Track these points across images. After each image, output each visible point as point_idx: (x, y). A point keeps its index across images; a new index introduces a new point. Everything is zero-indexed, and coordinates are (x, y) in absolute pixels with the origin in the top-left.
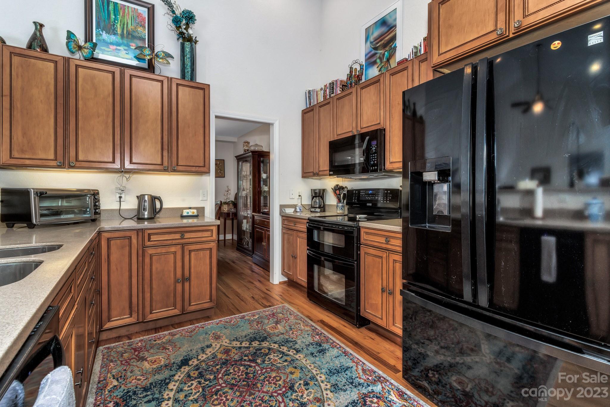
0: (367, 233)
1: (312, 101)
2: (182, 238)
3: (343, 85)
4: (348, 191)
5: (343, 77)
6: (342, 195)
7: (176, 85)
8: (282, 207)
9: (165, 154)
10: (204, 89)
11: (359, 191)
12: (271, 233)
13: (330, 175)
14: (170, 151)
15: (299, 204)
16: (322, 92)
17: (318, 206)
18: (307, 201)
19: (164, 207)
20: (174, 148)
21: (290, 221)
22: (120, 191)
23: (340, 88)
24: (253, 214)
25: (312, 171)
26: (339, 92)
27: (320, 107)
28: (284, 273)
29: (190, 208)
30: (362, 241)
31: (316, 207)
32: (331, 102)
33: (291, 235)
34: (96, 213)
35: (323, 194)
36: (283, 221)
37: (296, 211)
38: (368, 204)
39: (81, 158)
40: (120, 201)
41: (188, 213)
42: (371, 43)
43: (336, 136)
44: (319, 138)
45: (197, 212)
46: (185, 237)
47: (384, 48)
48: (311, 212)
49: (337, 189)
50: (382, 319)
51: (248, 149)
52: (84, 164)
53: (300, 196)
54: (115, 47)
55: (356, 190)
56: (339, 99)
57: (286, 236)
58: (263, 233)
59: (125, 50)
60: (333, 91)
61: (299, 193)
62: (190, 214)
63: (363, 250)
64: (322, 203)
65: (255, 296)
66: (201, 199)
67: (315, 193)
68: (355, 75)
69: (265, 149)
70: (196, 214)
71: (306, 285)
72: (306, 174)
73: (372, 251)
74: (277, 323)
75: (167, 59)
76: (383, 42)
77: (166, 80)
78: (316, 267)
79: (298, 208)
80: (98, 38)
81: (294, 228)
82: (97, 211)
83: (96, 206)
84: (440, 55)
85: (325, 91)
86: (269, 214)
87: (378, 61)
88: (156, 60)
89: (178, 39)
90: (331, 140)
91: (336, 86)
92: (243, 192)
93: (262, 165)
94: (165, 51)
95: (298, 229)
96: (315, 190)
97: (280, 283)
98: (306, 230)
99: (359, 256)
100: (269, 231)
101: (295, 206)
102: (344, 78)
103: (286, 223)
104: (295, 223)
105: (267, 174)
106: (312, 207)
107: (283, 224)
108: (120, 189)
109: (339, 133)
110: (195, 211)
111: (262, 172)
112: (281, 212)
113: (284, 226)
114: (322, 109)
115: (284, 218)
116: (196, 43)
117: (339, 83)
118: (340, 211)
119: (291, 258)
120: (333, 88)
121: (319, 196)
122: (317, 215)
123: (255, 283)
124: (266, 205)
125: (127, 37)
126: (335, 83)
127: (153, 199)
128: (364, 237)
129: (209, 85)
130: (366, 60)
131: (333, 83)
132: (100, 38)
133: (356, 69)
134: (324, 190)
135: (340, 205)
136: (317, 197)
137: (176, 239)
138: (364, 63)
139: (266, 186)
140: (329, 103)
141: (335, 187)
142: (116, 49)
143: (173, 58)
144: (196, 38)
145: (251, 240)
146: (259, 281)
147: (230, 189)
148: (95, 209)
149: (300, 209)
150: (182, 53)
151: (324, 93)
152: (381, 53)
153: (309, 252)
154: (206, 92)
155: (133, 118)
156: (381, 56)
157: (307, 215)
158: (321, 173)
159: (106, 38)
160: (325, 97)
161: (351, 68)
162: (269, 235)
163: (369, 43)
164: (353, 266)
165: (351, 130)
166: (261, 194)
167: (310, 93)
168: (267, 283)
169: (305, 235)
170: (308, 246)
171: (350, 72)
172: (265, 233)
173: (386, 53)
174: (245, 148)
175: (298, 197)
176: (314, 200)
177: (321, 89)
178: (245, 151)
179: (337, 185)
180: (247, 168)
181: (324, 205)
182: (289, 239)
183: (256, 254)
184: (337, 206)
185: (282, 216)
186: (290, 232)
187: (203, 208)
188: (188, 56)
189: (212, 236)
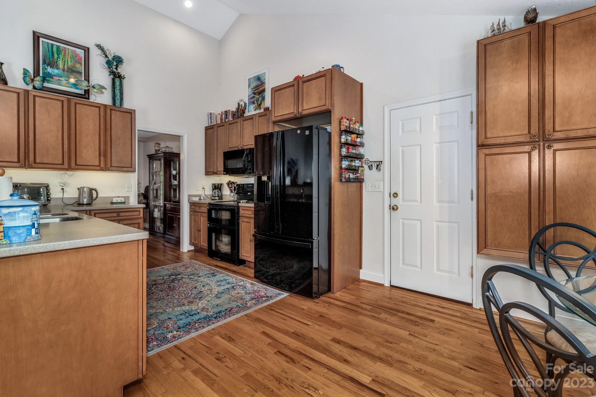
0: (243, 210)
1: (212, 121)
2: (118, 216)
3: (233, 114)
4: (237, 185)
5: (233, 108)
6: (233, 188)
7: (110, 110)
8: (189, 196)
9: (102, 158)
10: (131, 113)
11: (243, 185)
12: (181, 217)
13: (224, 174)
14: (105, 157)
15: (203, 194)
16: (220, 116)
17: (217, 195)
18: (209, 192)
19: (99, 196)
20: (109, 155)
21: (195, 206)
22: (62, 184)
23: (232, 116)
24: (165, 203)
25: (212, 171)
26: (231, 119)
27: (218, 127)
28: (191, 243)
29: (119, 197)
30: (240, 214)
31: (216, 196)
32: (225, 125)
33: (197, 216)
34: (48, 200)
35: (221, 187)
36: (191, 206)
37: (200, 199)
38: (248, 194)
39: (37, 161)
40: (63, 192)
41: (117, 200)
42: (252, 89)
43: (228, 148)
44: (217, 149)
45: (124, 199)
46: (120, 215)
47: (259, 95)
48: (212, 199)
49: (230, 184)
50: (250, 257)
51: (159, 149)
52: (40, 166)
53: (203, 188)
54: (58, 78)
55: (242, 184)
56: (230, 124)
57: (193, 217)
58: (174, 217)
59: (66, 80)
60: (227, 117)
61: (203, 186)
62: (119, 201)
63: (241, 219)
64: (220, 194)
65: (169, 258)
66: (126, 191)
67: (215, 186)
68: (241, 109)
69: (175, 151)
70: (123, 201)
71: (206, 248)
72: (208, 172)
73: (245, 220)
74: (186, 268)
75: (102, 90)
76: (258, 90)
77: (103, 106)
78: (214, 235)
79: (202, 197)
80: (44, 71)
81: (199, 210)
82: (49, 198)
83: (48, 195)
84: (275, 117)
85: (222, 116)
86: (179, 203)
87: (256, 102)
88: (93, 91)
89: (110, 75)
90: (225, 151)
91: (229, 114)
92: (155, 185)
93: (172, 163)
94: (100, 84)
95: (202, 211)
96: (214, 184)
97: (189, 251)
98: (207, 211)
99: (238, 223)
100: (180, 215)
101: (200, 196)
102: (235, 110)
103: (193, 207)
104: (200, 207)
105: (176, 170)
106: (213, 196)
107: (190, 208)
108: (62, 183)
109: (230, 147)
110: (123, 199)
111: (172, 169)
112: (189, 199)
113: (192, 210)
114: (219, 128)
115: (191, 204)
116: (123, 79)
117: (231, 112)
118: (232, 199)
119: (197, 232)
120: (227, 115)
121: (217, 189)
122: (217, 201)
123: (169, 252)
124: (176, 196)
125: (68, 71)
126: (228, 112)
127: (91, 190)
128: (241, 212)
129: (135, 110)
130: (249, 99)
131: (227, 111)
132: (46, 71)
133: (242, 105)
134: (221, 184)
135: (232, 194)
136: (216, 189)
137: (114, 217)
138: (247, 102)
139: (176, 180)
140: (223, 125)
141: (228, 182)
142: (59, 80)
143: (106, 89)
144: (124, 76)
145: (162, 225)
146: (172, 251)
147: (140, 183)
148: (48, 197)
149: (204, 198)
150: (113, 86)
151: (221, 117)
152: (257, 98)
153: (209, 225)
154: (133, 116)
155: (78, 133)
156: (257, 99)
157: (209, 201)
158: (218, 172)
159: (51, 71)
160: (221, 120)
161: (238, 104)
162: (179, 219)
163: (250, 89)
164: (235, 229)
165: (237, 146)
166: (171, 187)
167: (211, 115)
168: (179, 252)
169: (206, 215)
170: (208, 221)
171: (238, 106)
172: (176, 217)
173: (260, 98)
174: (156, 148)
175: (202, 189)
176: (214, 191)
177: (219, 114)
178: (156, 150)
179: (230, 181)
180: (158, 166)
181: (222, 195)
182: (195, 219)
183: (168, 234)
184: (230, 195)
185: (190, 203)
186: (196, 214)
187: (128, 197)
188: (118, 88)
189: (140, 215)
